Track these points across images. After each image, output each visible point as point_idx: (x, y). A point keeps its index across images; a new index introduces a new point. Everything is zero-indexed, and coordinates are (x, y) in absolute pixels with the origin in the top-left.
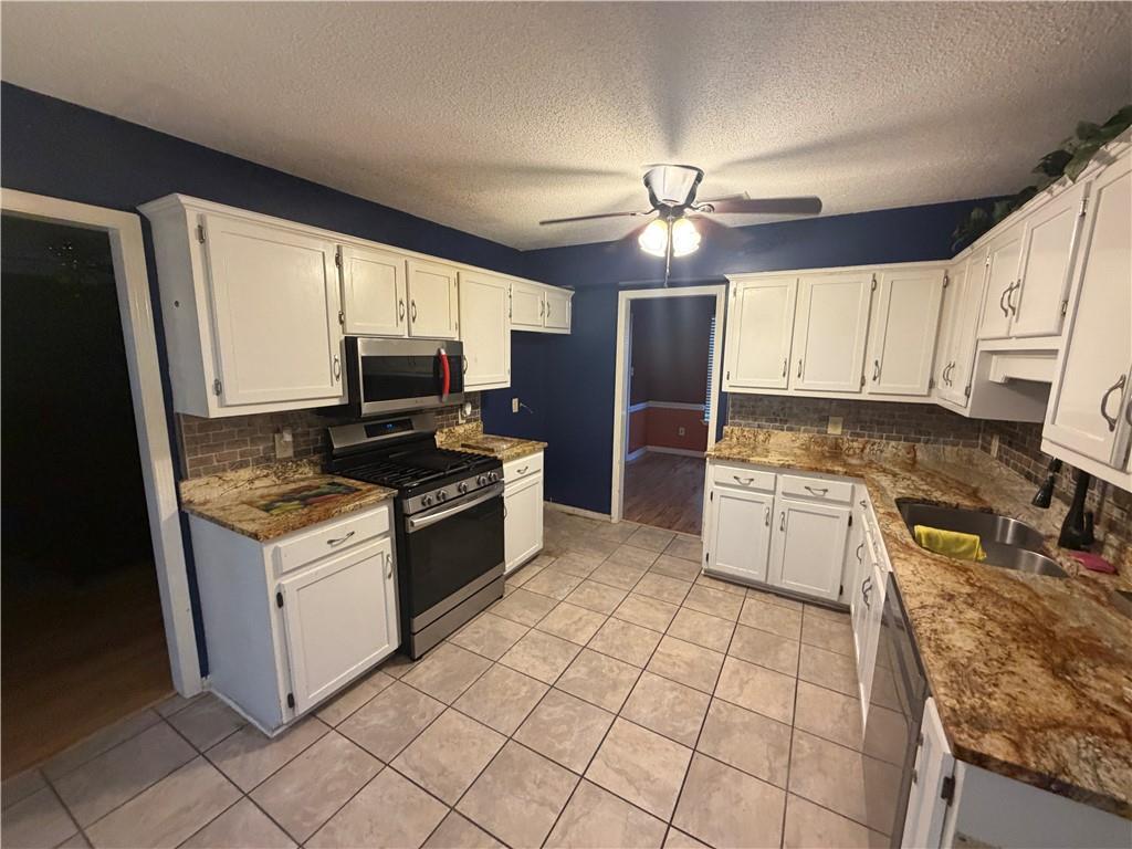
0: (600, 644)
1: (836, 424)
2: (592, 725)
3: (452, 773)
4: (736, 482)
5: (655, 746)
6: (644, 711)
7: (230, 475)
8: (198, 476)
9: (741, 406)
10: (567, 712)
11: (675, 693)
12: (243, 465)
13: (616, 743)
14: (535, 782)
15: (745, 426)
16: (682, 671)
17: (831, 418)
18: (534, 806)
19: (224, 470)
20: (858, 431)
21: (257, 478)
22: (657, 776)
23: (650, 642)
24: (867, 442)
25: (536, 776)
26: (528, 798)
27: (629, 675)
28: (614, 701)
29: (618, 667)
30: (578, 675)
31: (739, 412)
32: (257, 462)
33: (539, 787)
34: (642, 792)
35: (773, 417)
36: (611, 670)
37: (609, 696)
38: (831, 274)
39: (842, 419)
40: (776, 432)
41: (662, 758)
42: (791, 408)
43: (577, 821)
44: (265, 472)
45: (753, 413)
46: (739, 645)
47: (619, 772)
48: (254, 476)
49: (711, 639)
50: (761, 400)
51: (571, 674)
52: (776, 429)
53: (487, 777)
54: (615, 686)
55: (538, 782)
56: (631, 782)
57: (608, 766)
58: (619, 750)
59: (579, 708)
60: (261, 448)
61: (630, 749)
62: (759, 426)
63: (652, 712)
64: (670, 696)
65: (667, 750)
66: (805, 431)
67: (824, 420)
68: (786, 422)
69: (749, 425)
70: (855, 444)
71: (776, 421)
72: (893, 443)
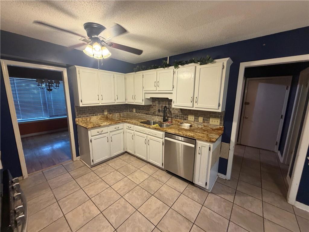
0: (103, 206)
1: (106, 111)
2: (138, 219)
4: (98, 134)
5: (150, 203)
6: (137, 202)
9: (80, 111)
10: (130, 226)
11: (134, 192)
13: (146, 213)
15: (82, 117)
16: (127, 188)
17: (105, 110)
20: (110, 112)
22: (158, 206)
23: (111, 191)
24: (113, 115)
27: (122, 202)
28: (130, 209)
29: (117, 204)
30: (115, 218)
31: (80, 113)
34: (162, 211)
35: (90, 112)
36: (118, 206)
37: (128, 210)
38: (105, 72)
39: (107, 110)
40: (92, 117)
41: (154, 203)
42: (95, 109)
45: (84, 112)
46: (124, 173)
47: (156, 215)
49: (119, 177)
50: (86, 108)
51: (113, 221)
52: (92, 116)
54: (125, 207)
56: (159, 213)
57: (153, 218)
58: (149, 213)
59: (130, 222)
61: (149, 210)
62: (87, 116)
63: (139, 200)
64: (134, 194)
65: (151, 201)
66: (99, 115)
67: (103, 111)
68: (94, 113)
69: (84, 117)
70: (111, 116)
71: (91, 114)
72: (117, 114)
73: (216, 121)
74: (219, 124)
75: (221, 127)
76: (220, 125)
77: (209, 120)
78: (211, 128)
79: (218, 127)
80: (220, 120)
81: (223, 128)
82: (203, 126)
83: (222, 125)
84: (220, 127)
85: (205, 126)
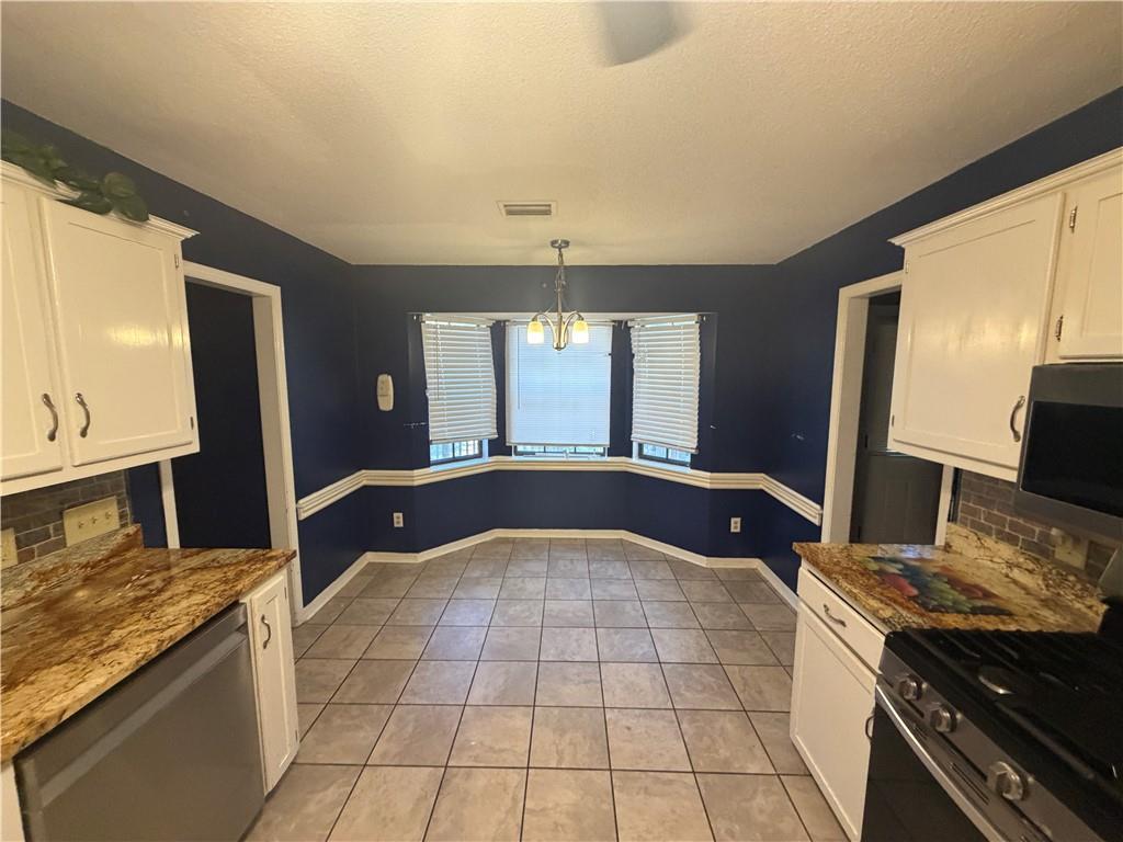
3: (638, 794)
7: (989, 542)
8: (964, 524)
12: (1011, 540)
14: (562, 826)
18: (550, 805)
19: (989, 534)
21: (1018, 566)
25: (565, 832)
26: (559, 809)
32: (1029, 547)
33: (556, 824)
43: (507, 812)
44: (1031, 566)
48: (1015, 561)
53: (607, 807)
55: (560, 828)
60: (1037, 530)
73: (99, 514)
74: (115, 523)
75: (131, 529)
76: (123, 526)
77: (60, 529)
78: (86, 566)
79: (119, 538)
80: (119, 502)
81: (140, 533)
82: (29, 586)
83: (129, 521)
84: (128, 535)
85: (43, 576)
